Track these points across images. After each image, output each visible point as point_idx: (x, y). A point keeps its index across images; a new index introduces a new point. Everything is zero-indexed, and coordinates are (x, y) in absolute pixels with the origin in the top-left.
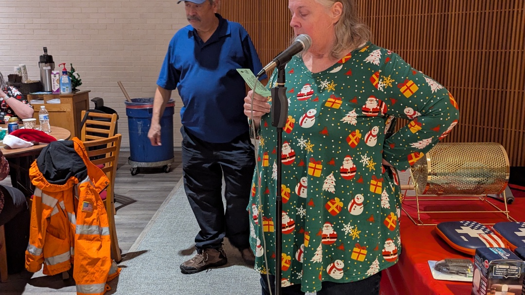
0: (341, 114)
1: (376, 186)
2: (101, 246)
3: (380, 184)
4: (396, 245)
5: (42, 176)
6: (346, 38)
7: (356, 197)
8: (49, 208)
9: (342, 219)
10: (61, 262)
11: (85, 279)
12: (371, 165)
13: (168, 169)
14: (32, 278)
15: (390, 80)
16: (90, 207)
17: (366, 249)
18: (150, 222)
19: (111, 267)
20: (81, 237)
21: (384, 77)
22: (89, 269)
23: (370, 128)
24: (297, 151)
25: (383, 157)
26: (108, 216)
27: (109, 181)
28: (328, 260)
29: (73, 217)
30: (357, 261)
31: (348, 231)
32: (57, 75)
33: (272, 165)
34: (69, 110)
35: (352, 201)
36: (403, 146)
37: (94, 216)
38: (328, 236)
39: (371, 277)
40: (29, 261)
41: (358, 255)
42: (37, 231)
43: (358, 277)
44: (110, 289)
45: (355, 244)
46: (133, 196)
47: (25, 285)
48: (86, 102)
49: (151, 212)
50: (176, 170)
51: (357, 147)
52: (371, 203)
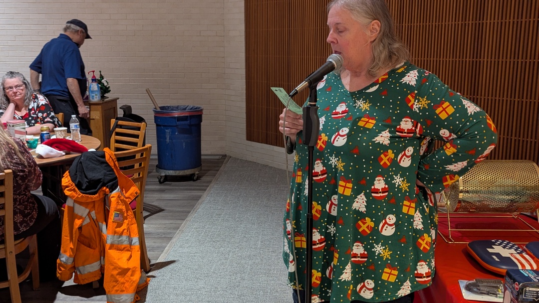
1: (409, 207)
2: (131, 256)
3: (413, 205)
6: (383, 56)
7: (388, 217)
8: (80, 218)
10: (91, 271)
11: (116, 288)
12: (405, 186)
13: (195, 178)
14: (63, 286)
15: (425, 101)
16: (120, 218)
17: (398, 270)
18: (178, 231)
19: (141, 277)
20: (112, 246)
21: (420, 98)
22: (120, 279)
23: (404, 149)
24: (329, 169)
26: (138, 226)
27: (139, 192)
28: (358, 278)
29: (104, 227)
30: (387, 281)
31: (379, 251)
33: (304, 181)
34: (97, 118)
35: (384, 221)
36: (438, 167)
37: (124, 226)
38: (359, 255)
39: (402, 297)
40: (60, 270)
41: (389, 276)
42: (69, 241)
43: (389, 298)
44: (139, 299)
45: (386, 264)
46: (161, 205)
47: (57, 293)
48: (115, 109)
49: (179, 222)
50: (204, 179)
51: (390, 167)
52: (403, 223)
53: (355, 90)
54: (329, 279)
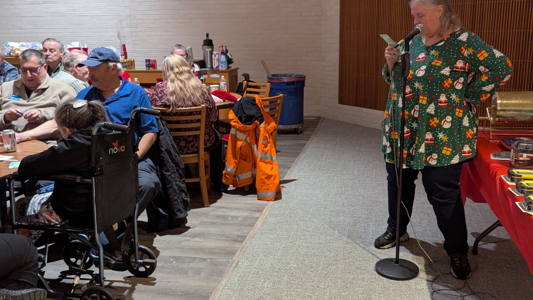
0: (440, 68)
3: (461, 111)
5: (237, 120)
7: (447, 118)
9: (438, 130)
12: (457, 100)
15: (471, 50)
17: (452, 148)
21: (468, 48)
23: (458, 78)
24: (414, 90)
25: (465, 96)
28: (428, 153)
30: (445, 154)
31: (441, 137)
33: (398, 98)
35: (444, 120)
36: (477, 89)
38: (429, 140)
39: (453, 165)
41: (446, 151)
43: (446, 164)
45: (445, 145)
51: (449, 88)
53: (430, 45)
54: (412, 154)
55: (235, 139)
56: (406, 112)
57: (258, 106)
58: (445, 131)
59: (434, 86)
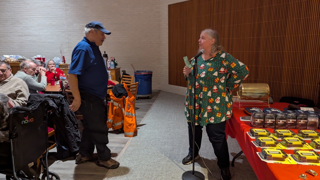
0: (213, 72)
1: (224, 94)
2: (132, 120)
3: (225, 94)
4: (231, 113)
5: (114, 96)
6: (214, 49)
7: (218, 98)
8: (116, 106)
9: (213, 104)
11: (128, 130)
12: (222, 88)
13: (150, 98)
15: (228, 62)
16: (129, 106)
17: (221, 114)
18: (145, 115)
20: (126, 116)
21: (226, 62)
22: (129, 127)
23: (222, 77)
24: (200, 84)
25: (226, 86)
26: (134, 110)
27: (135, 98)
29: (124, 110)
30: (218, 117)
31: (215, 108)
32: (109, 62)
33: (192, 88)
34: (114, 75)
35: (216, 99)
36: (232, 82)
37: (130, 110)
38: (209, 110)
39: (222, 122)
41: (219, 115)
42: (111, 114)
43: (219, 122)
44: (135, 134)
45: (217, 112)
46: (138, 107)
48: (119, 72)
49: (145, 112)
50: (153, 98)
51: (218, 83)
52: (222, 100)
53: (206, 60)
54: (200, 118)
55: (113, 106)
56: (196, 96)
57: (125, 89)
58: (217, 105)
59: (210, 82)
